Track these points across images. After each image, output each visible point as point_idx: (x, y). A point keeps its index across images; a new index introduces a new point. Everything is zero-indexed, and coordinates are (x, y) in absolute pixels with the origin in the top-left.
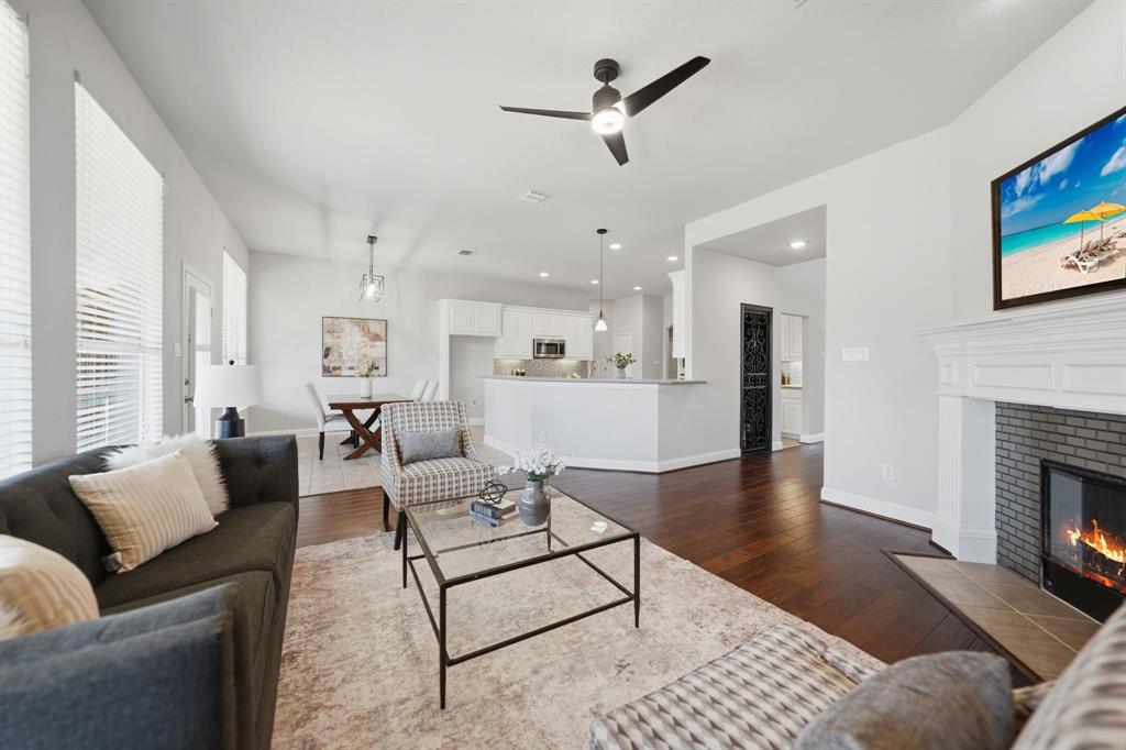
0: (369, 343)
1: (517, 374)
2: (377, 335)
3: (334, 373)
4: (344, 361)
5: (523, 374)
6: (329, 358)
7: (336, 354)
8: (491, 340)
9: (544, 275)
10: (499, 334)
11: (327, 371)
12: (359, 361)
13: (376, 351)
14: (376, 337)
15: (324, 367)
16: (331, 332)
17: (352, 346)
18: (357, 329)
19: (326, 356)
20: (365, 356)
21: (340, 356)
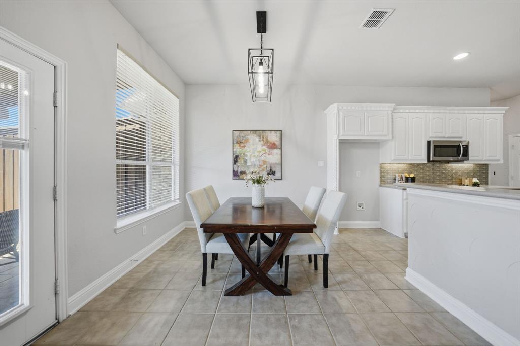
0: (267, 151)
1: (407, 180)
2: (274, 144)
3: (241, 176)
4: (248, 167)
5: (413, 180)
6: (238, 164)
7: (242, 162)
8: (375, 144)
9: (461, 56)
10: (390, 137)
11: (236, 175)
12: (260, 166)
13: (273, 158)
14: (273, 146)
15: (234, 171)
16: (239, 142)
17: (255, 152)
18: (258, 139)
19: (235, 162)
20: (264, 162)
21: (246, 162)
